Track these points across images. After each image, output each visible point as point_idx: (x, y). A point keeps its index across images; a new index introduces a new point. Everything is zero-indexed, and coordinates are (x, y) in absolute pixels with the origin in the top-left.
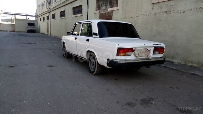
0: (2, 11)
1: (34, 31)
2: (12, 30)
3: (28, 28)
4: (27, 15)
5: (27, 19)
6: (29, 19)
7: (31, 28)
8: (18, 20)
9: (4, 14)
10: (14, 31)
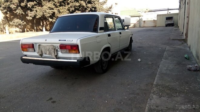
0: (147, 9)
1: (172, 25)
2: (154, 26)
3: (166, 23)
4: (168, 10)
5: (169, 13)
6: (171, 13)
7: (169, 22)
8: (160, 15)
9: (149, 12)
10: (155, 27)
